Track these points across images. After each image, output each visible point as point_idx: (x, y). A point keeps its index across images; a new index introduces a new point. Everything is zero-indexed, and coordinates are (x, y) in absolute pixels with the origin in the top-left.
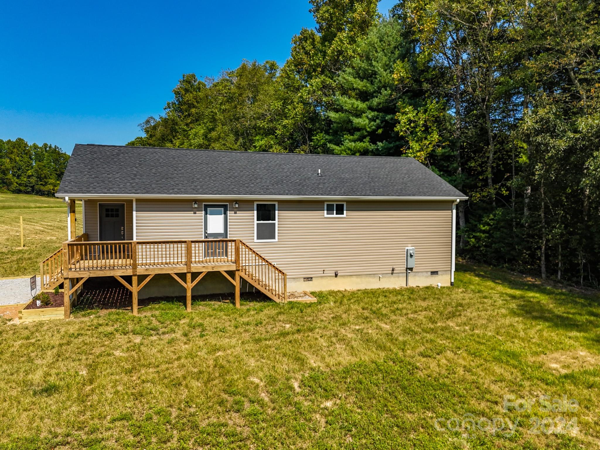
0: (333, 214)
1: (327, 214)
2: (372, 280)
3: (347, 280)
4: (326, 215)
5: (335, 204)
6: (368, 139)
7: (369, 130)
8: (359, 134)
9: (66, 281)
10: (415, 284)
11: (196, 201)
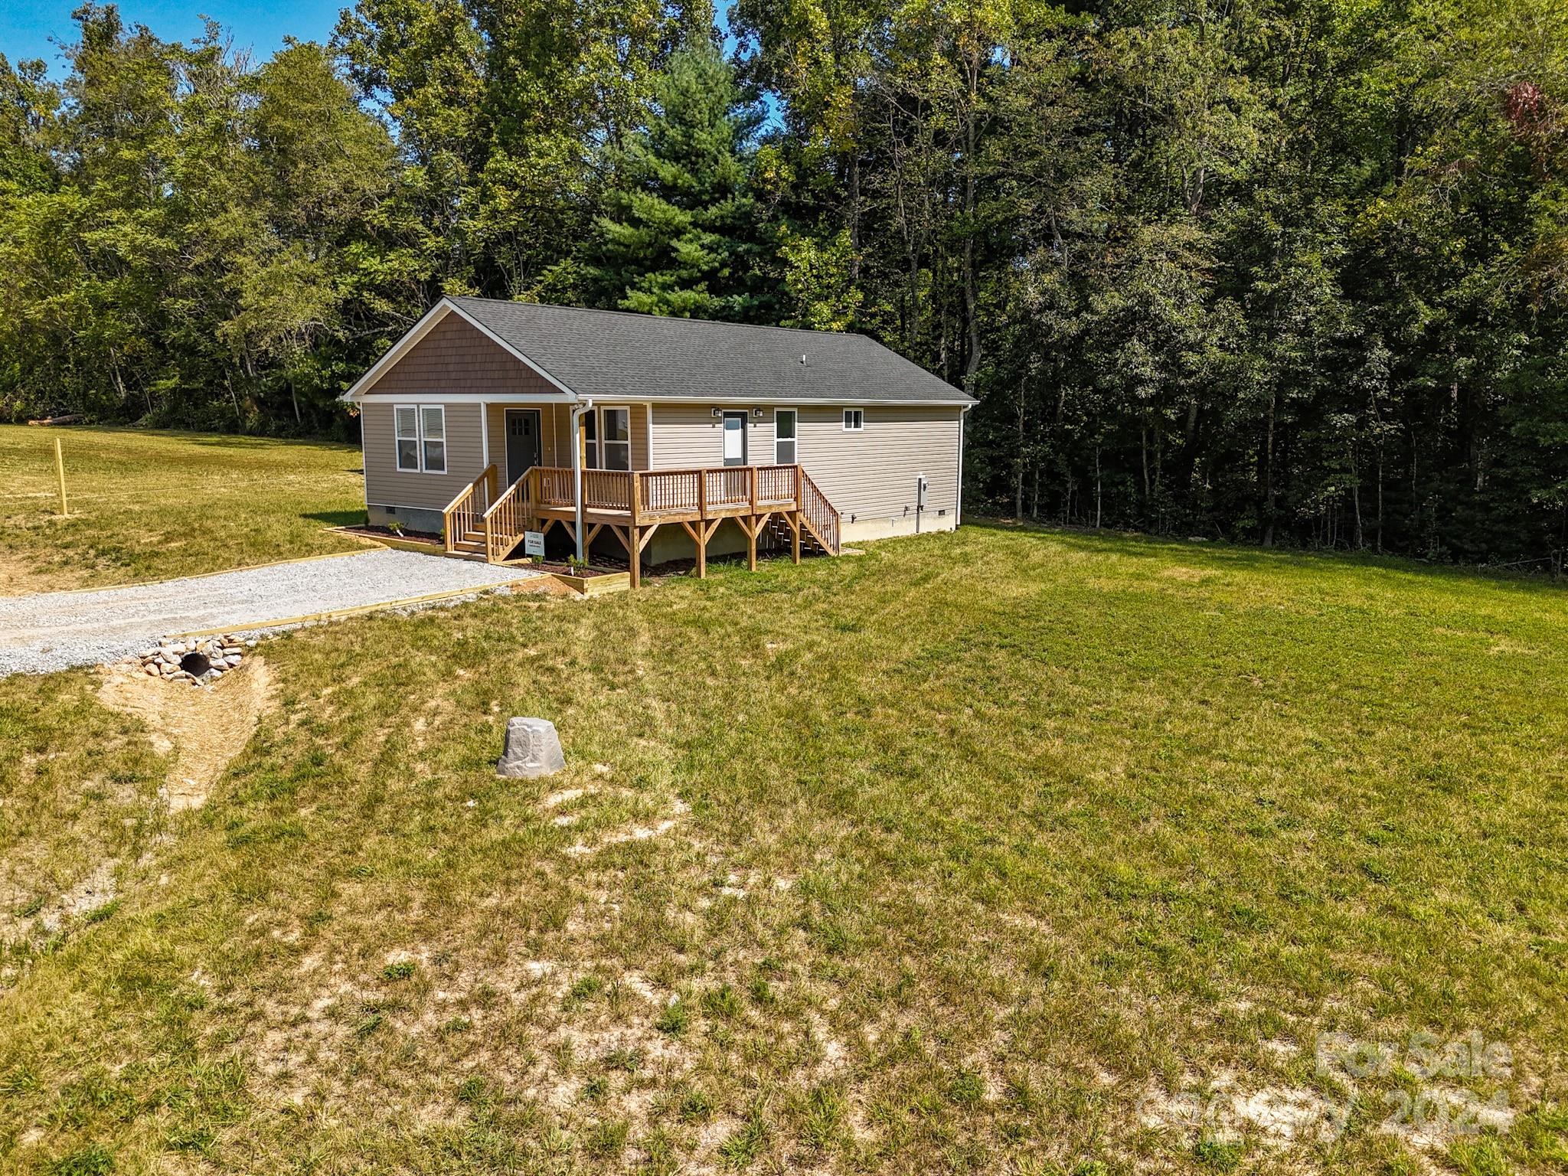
0: (851, 427)
4: (844, 429)
5: (853, 411)
6: (703, 286)
7: (705, 268)
8: (684, 273)
9: (637, 532)
10: (923, 530)
11: (717, 407)
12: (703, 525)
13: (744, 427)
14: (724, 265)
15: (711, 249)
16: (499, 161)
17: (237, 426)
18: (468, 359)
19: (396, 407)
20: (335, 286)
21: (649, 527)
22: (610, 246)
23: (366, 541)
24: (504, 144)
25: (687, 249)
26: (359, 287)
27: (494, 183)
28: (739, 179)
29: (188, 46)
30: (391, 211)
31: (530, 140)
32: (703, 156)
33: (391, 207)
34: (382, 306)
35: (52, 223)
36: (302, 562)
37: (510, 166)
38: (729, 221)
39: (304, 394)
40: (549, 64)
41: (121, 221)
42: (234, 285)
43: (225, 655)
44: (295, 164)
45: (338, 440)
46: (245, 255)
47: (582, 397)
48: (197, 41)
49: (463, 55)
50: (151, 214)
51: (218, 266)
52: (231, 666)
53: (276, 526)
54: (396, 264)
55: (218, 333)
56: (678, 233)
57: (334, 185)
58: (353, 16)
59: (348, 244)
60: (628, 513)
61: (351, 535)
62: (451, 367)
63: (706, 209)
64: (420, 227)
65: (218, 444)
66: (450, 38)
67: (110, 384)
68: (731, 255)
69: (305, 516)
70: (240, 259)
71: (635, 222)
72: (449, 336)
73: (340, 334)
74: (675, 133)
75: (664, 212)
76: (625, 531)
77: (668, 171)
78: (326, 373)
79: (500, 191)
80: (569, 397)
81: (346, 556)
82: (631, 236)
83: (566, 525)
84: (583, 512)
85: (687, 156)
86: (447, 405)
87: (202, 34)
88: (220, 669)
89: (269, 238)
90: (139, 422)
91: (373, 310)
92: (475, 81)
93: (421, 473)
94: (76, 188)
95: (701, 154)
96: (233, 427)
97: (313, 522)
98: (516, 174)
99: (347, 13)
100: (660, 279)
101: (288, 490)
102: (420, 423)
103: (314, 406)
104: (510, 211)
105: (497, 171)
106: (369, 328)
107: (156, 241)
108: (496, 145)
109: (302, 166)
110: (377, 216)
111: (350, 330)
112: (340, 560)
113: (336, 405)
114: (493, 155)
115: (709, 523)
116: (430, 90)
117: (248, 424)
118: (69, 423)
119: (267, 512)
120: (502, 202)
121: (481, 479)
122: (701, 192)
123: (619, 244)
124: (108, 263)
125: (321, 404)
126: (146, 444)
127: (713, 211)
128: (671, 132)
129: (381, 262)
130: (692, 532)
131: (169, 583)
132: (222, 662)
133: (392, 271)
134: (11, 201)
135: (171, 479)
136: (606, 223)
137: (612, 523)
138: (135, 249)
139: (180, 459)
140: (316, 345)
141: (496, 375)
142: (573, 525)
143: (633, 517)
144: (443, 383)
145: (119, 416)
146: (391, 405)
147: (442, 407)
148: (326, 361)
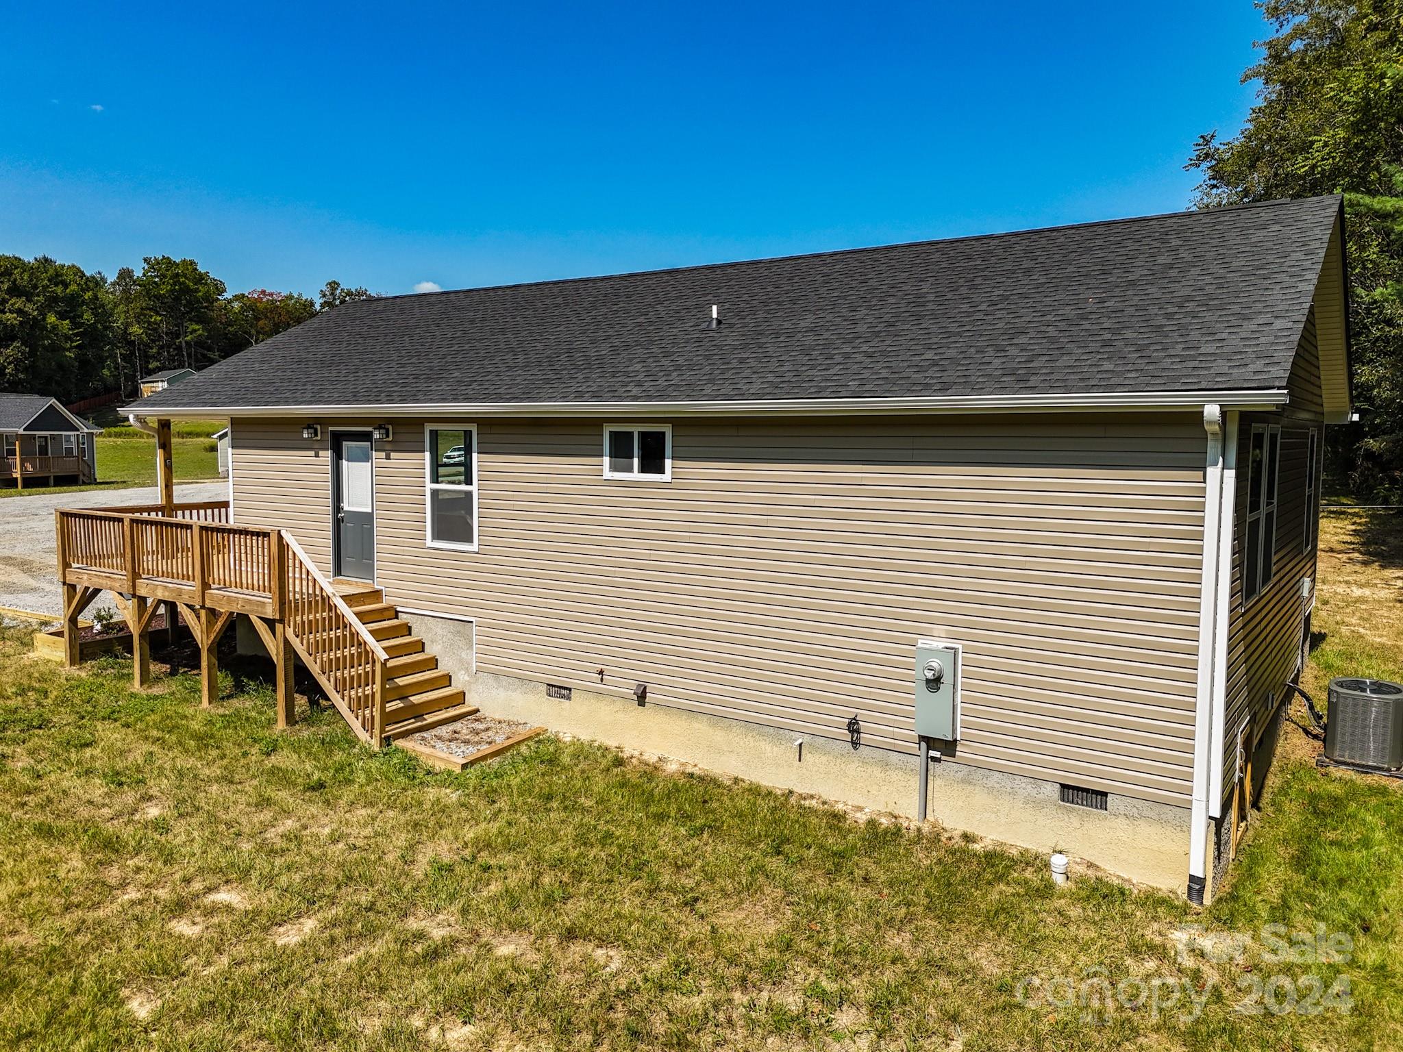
0: (630, 470)
1: (614, 468)
2: (768, 748)
3: (679, 725)
4: (608, 474)
5: (636, 429)
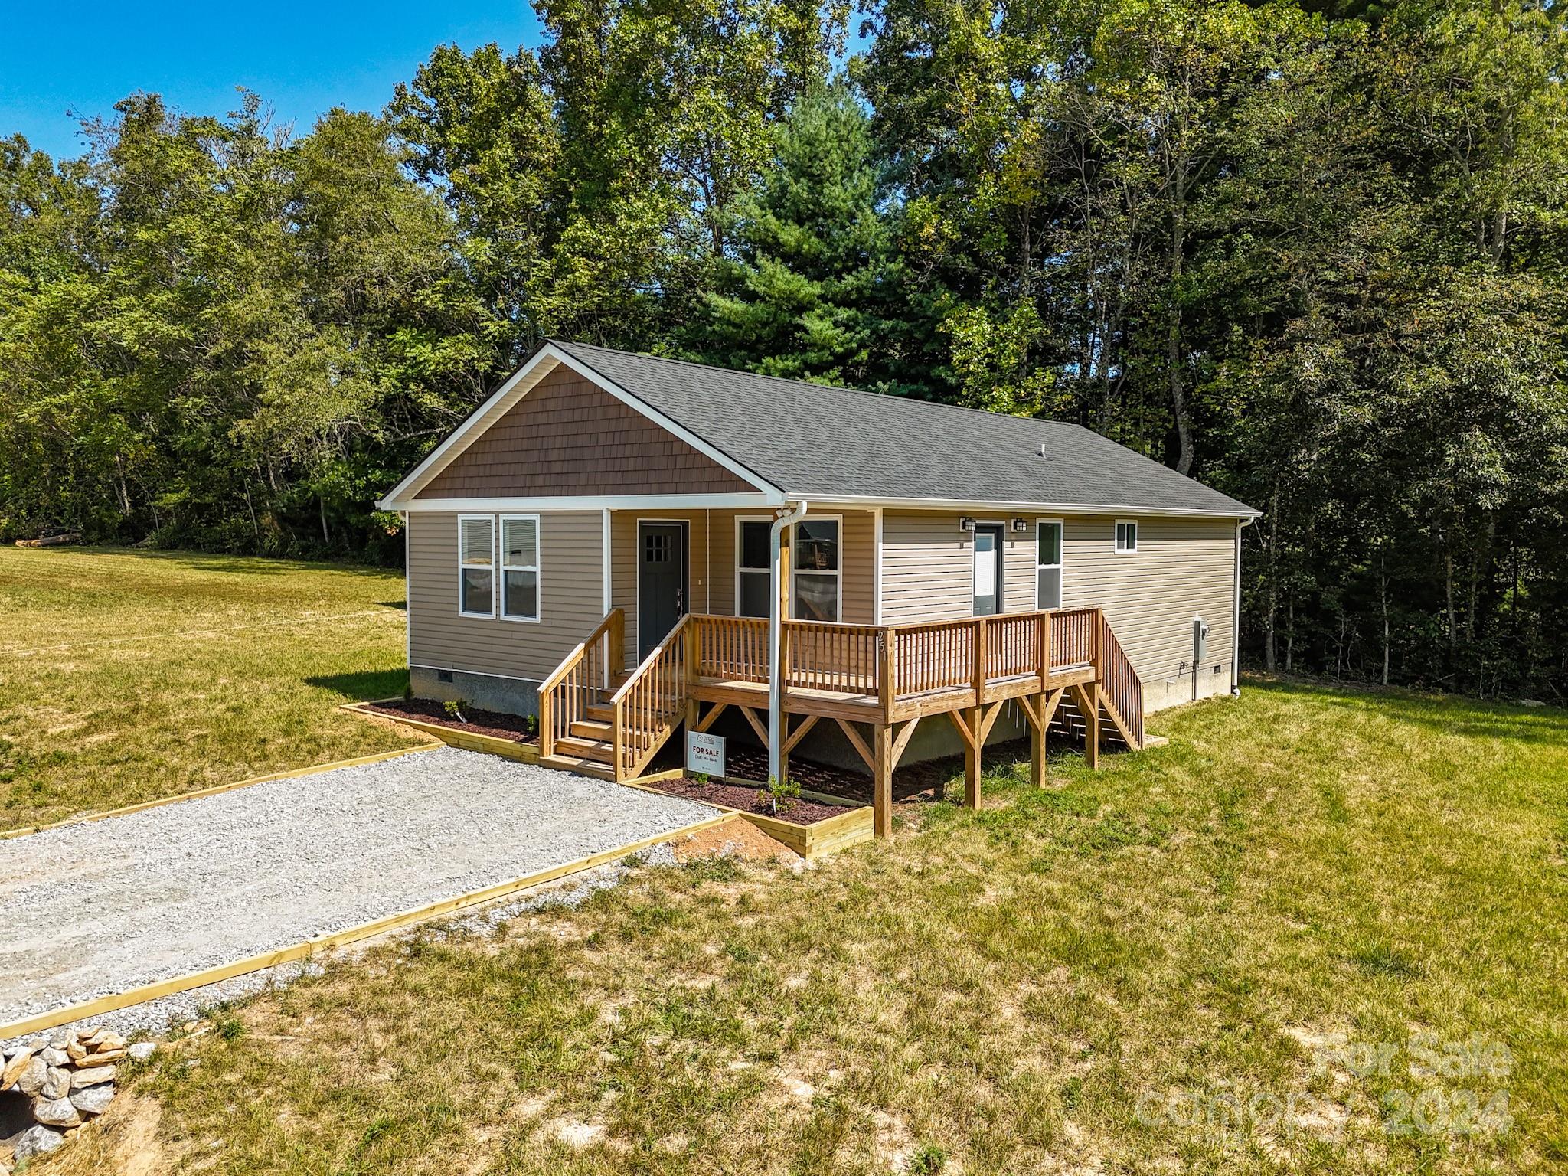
0: (1123, 547)
1: (1118, 547)
4: (1116, 551)
5: (1126, 523)
6: (835, 372)
7: (840, 350)
8: (812, 356)
9: (888, 733)
10: (1201, 696)
11: (966, 516)
12: (978, 712)
13: (999, 548)
14: (862, 345)
15: (848, 326)
16: (580, 228)
17: (255, 546)
18: (583, 440)
19: (460, 517)
20: (376, 380)
21: (905, 723)
22: (716, 327)
23: (407, 732)
24: (585, 210)
25: (817, 325)
26: (404, 379)
27: (574, 254)
28: (879, 243)
29: (222, 120)
30: (447, 292)
31: (618, 203)
32: (832, 215)
33: (446, 286)
34: (432, 401)
35: (56, 315)
36: (298, 778)
37: (591, 235)
38: (867, 293)
39: (332, 509)
40: (642, 116)
41: (130, 308)
42: (255, 377)
43: (73, 1091)
44: (335, 238)
45: (372, 564)
46: (271, 342)
47: (792, 496)
48: (232, 115)
49: (537, 116)
50: (164, 298)
51: (238, 356)
52: (87, 1116)
53: (268, 700)
54: (451, 352)
55: (232, 434)
56: (802, 308)
57: (380, 259)
58: (409, 93)
59: (393, 331)
60: (874, 700)
61: (384, 721)
62: (553, 455)
63: (840, 279)
64: (480, 309)
65: (223, 568)
66: (522, 99)
67: (114, 498)
68: (872, 333)
69: (315, 682)
70: (264, 347)
71: (750, 297)
72: (552, 405)
73: (379, 436)
74: (799, 189)
75: (788, 282)
76: (867, 731)
77: (790, 234)
78: (361, 483)
79: (579, 262)
80: (770, 498)
81: (372, 761)
82: (744, 313)
83: (748, 715)
84: (782, 694)
85: (813, 216)
86: (544, 514)
87: (239, 107)
88: (59, 1128)
89: (300, 323)
90: (143, 542)
91: (419, 406)
92: (549, 144)
93: (498, 621)
94: (86, 276)
95: (831, 214)
96: (248, 547)
97: (326, 693)
98: (600, 244)
99: (403, 88)
100: (780, 365)
101: (300, 634)
102: (499, 541)
103: (345, 523)
104: (591, 287)
105: (576, 240)
106: (415, 430)
107: (166, 329)
108: (575, 211)
109: (344, 238)
110: (431, 298)
111: (392, 432)
112: (364, 769)
113: (372, 521)
114: (572, 222)
115: (986, 708)
116: (498, 151)
117: (267, 544)
118: (63, 544)
119: (258, 675)
120: (583, 275)
121: (599, 635)
122: (832, 260)
123: (729, 323)
124: (117, 360)
125: (353, 520)
126: (136, 569)
127: (849, 280)
128: (794, 188)
129: (433, 351)
130: (965, 728)
131: (51, 832)
132: (64, 1109)
133: (446, 360)
134: (19, 296)
135: (144, 616)
136: (712, 298)
137: (839, 716)
138: (143, 339)
139: (170, 589)
140: (350, 450)
141: (632, 464)
142: (763, 716)
143: (884, 707)
144: (540, 481)
145: (121, 535)
146: (453, 515)
147: (536, 518)
148: (361, 469)
